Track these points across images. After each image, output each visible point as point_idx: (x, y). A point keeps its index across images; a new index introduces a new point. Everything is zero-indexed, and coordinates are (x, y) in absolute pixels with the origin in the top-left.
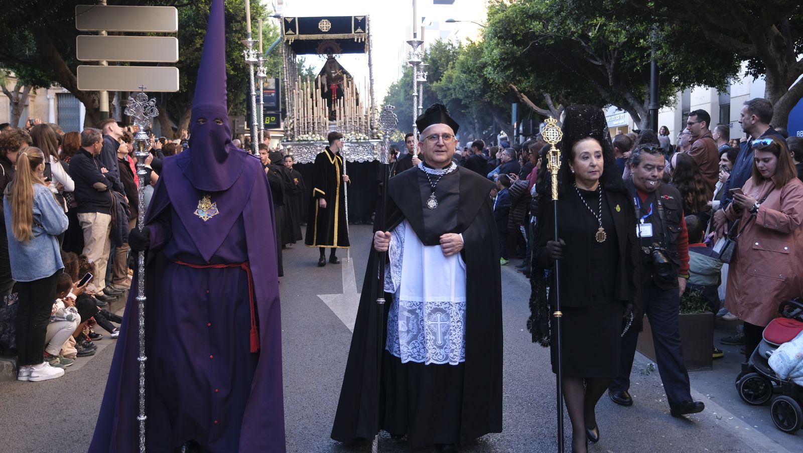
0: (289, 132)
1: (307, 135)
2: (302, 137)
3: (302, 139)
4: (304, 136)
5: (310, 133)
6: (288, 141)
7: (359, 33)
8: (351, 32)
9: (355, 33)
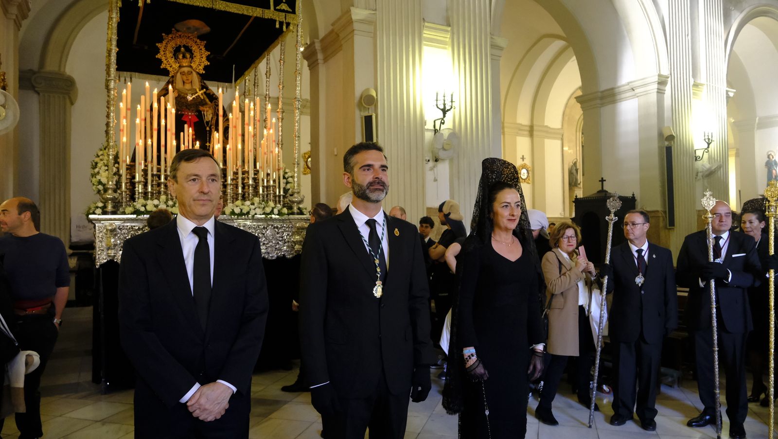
0: (110, 192)
1: (156, 202)
2: (145, 206)
3: (143, 209)
4: (149, 202)
5: (163, 197)
6: (104, 213)
7: (283, 11)
8: (269, 8)
9: (275, 9)
